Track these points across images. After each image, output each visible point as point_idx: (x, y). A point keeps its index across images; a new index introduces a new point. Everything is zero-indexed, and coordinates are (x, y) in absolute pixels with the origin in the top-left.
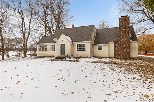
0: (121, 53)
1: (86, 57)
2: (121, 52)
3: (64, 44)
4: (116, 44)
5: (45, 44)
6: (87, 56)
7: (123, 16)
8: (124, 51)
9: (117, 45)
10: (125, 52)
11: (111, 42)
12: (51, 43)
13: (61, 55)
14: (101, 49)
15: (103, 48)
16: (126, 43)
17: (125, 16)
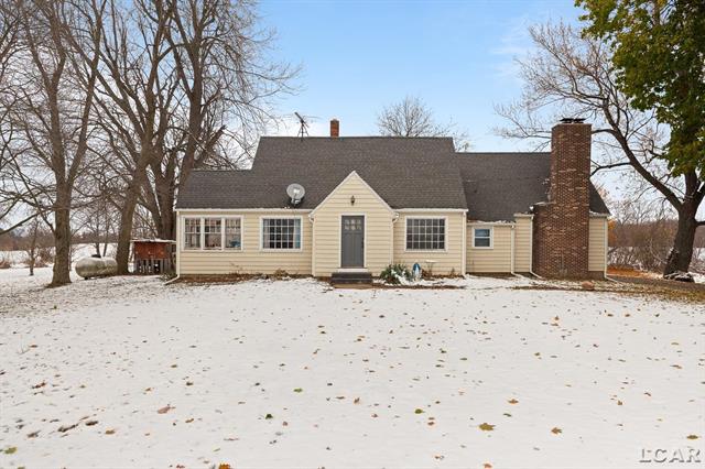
0: (560, 258)
1: (446, 274)
2: (562, 252)
3: (363, 217)
5: (227, 213)
6: (450, 269)
7: (570, 120)
8: (572, 251)
9: (549, 228)
10: (575, 254)
11: (520, 215)
12: (271, 210)
13: (343, 266)
14: (487, 243)
15: (492, 237)
16: (576, 219)
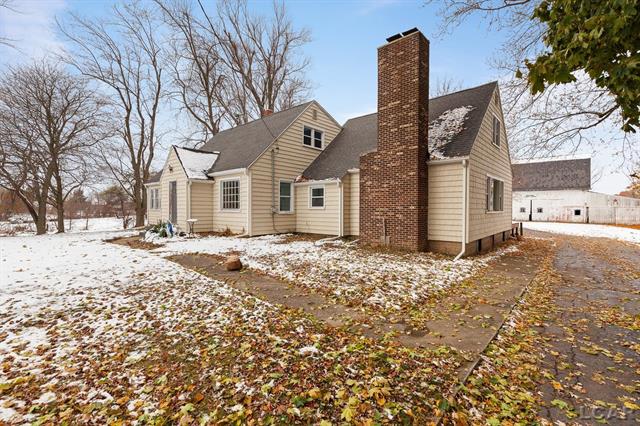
0: (380, 221)
2: (385, 213)
4: (365, 178)
7: (398, 36)
8: (396, 212)
9: (369, 183)
10: (400, 216)
14: (322, 202)
15: (324, 197)
17: (405, 34)
